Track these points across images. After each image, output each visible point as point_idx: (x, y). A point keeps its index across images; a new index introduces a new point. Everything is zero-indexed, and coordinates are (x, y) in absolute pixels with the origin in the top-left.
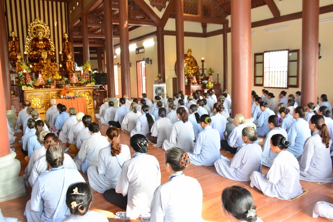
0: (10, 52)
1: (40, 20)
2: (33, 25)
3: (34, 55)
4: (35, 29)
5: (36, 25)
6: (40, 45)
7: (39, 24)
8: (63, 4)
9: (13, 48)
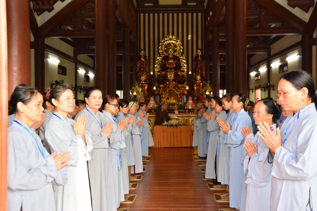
0: (138, 72)
1: (172, 36)
2: (164, 42)
3: (162, 76)
4: (166, 46)
5: (168, 42)
6: (170, 64)
7: (171, 40)
8: (200, 14)
9: (141, 68)
